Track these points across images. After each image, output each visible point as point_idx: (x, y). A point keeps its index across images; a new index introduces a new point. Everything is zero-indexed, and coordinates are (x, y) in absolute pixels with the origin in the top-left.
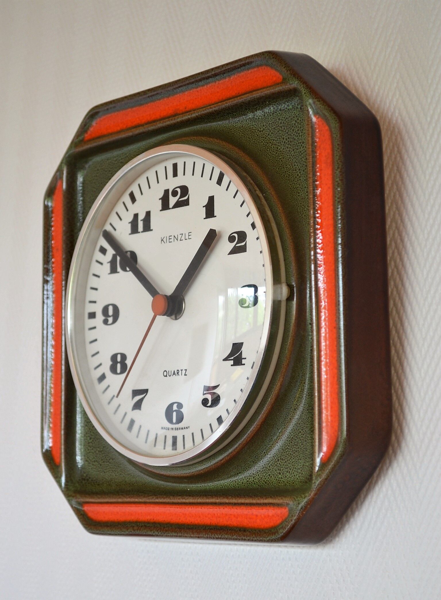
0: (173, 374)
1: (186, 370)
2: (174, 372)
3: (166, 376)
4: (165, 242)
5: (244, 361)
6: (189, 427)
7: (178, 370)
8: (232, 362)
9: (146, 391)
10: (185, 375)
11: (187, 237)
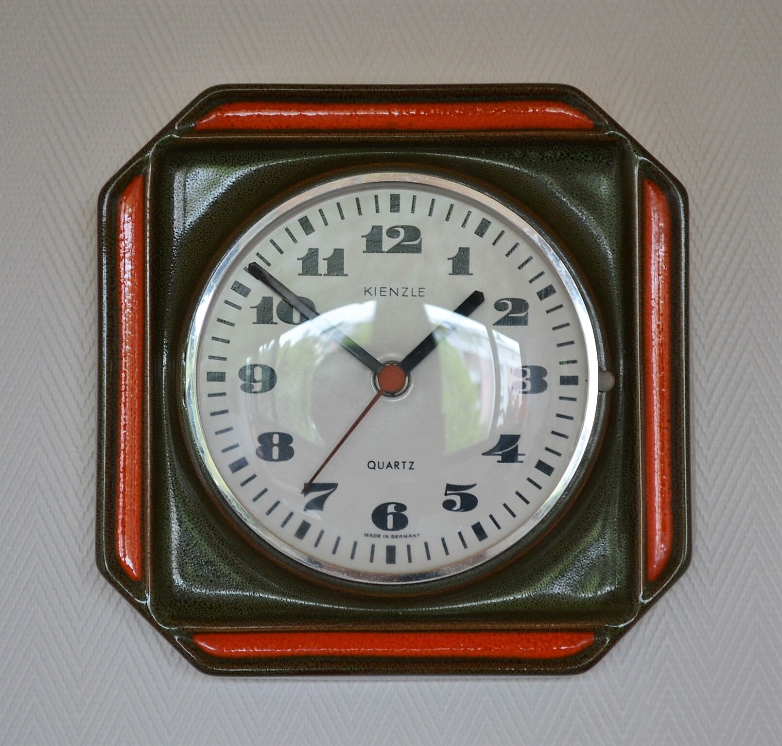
0: (388, 466)
1: (413, 463)
2: (389, 463)
3: (374, 468)
4: (373, 293)
5: (520, 458)
6: (418, 535)
7: (395, 462)
8: (500, 458)
9: (333, 486)
10: (410, 468)
11: (416, 293)
